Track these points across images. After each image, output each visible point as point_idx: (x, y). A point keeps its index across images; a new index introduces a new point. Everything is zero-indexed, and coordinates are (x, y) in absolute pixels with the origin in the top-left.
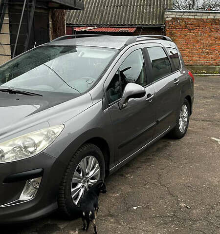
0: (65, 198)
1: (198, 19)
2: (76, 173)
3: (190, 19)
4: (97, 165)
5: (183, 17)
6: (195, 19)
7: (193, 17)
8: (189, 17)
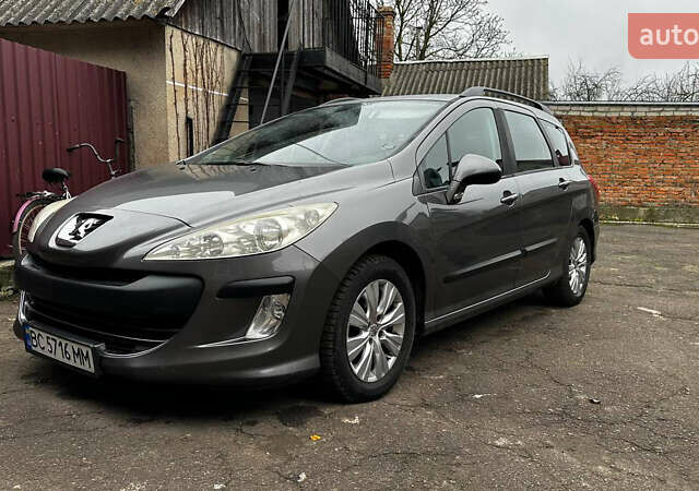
0: (334, 350)
1: (600, 118)
2: (357, 306)
3: (585, 117)
4: (400, 304)
5: (571, 113)
6: (593, 117)
7: (591, 114)
8: (583, 114)
